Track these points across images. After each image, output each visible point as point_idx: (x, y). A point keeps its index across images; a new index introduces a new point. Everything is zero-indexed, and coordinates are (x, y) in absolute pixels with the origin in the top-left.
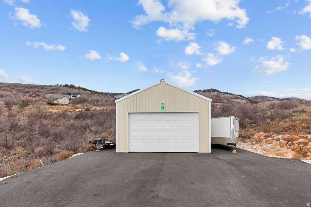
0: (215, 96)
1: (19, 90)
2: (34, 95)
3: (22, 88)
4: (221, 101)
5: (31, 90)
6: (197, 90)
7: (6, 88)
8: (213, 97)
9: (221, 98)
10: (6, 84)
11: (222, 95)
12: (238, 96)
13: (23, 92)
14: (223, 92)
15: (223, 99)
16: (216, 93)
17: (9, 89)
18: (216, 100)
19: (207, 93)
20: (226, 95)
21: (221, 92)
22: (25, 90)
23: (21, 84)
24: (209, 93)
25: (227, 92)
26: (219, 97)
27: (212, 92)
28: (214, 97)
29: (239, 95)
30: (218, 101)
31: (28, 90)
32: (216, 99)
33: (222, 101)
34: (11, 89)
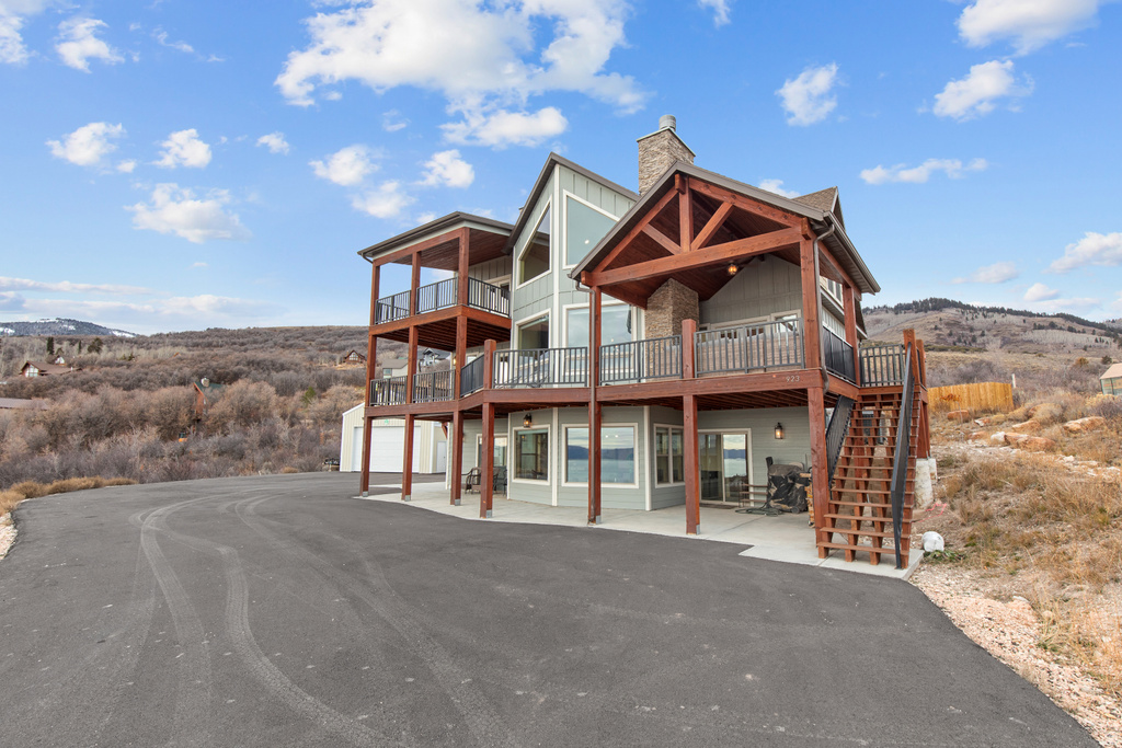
0: (947, 324)
1: (323, 344)
2: (352, 357)
3: (331, 339)
4: (974, 340)
5: (350, 342)
6: (871, 307)
7: (297, 341)
8: (936, 328)
9: (972, 329)
10: (297, 329)
11: (976, 320)
12: (1055, 320)
13: (330, 350)
14: (983, 309)
15: (983, 335)
16: (950, 313)
17: (302, 343)
18: (950, 340)
19: (912, 315)
20: (997, 317)
21: (973, 308)
22: (336, 345)
23: (329, 329)
24: (922, 314)
25: (999, 306)
26: (964, 329)
27: (934, 309)
28: (940, 329)
29: (1058, 316)
30: (959, 341)
31: (344, 343)
32: (950, 335)
33: (979, 340)
34: (308, 343)
